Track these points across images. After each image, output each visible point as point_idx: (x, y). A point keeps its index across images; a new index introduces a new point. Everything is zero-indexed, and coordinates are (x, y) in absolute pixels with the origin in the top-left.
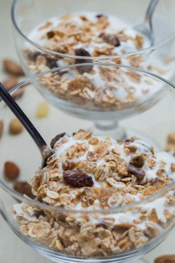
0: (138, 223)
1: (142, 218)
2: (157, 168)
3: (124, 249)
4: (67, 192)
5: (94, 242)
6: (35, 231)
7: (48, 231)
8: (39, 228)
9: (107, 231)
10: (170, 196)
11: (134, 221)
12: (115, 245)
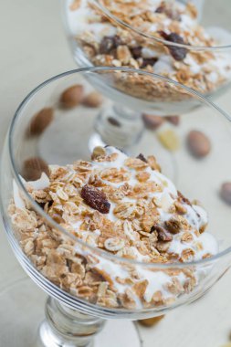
0: (120, 283)
1: (128, 281)
2: (188, 246)
3: (82, 295)
4: (77, 204)
5: (60, 269)
6: (19, 218)
7: (30, 227)
8: (24, 218)
9: (82, 267)
10: (177, 281)
11: (117, 278)
12: (78, 287)
